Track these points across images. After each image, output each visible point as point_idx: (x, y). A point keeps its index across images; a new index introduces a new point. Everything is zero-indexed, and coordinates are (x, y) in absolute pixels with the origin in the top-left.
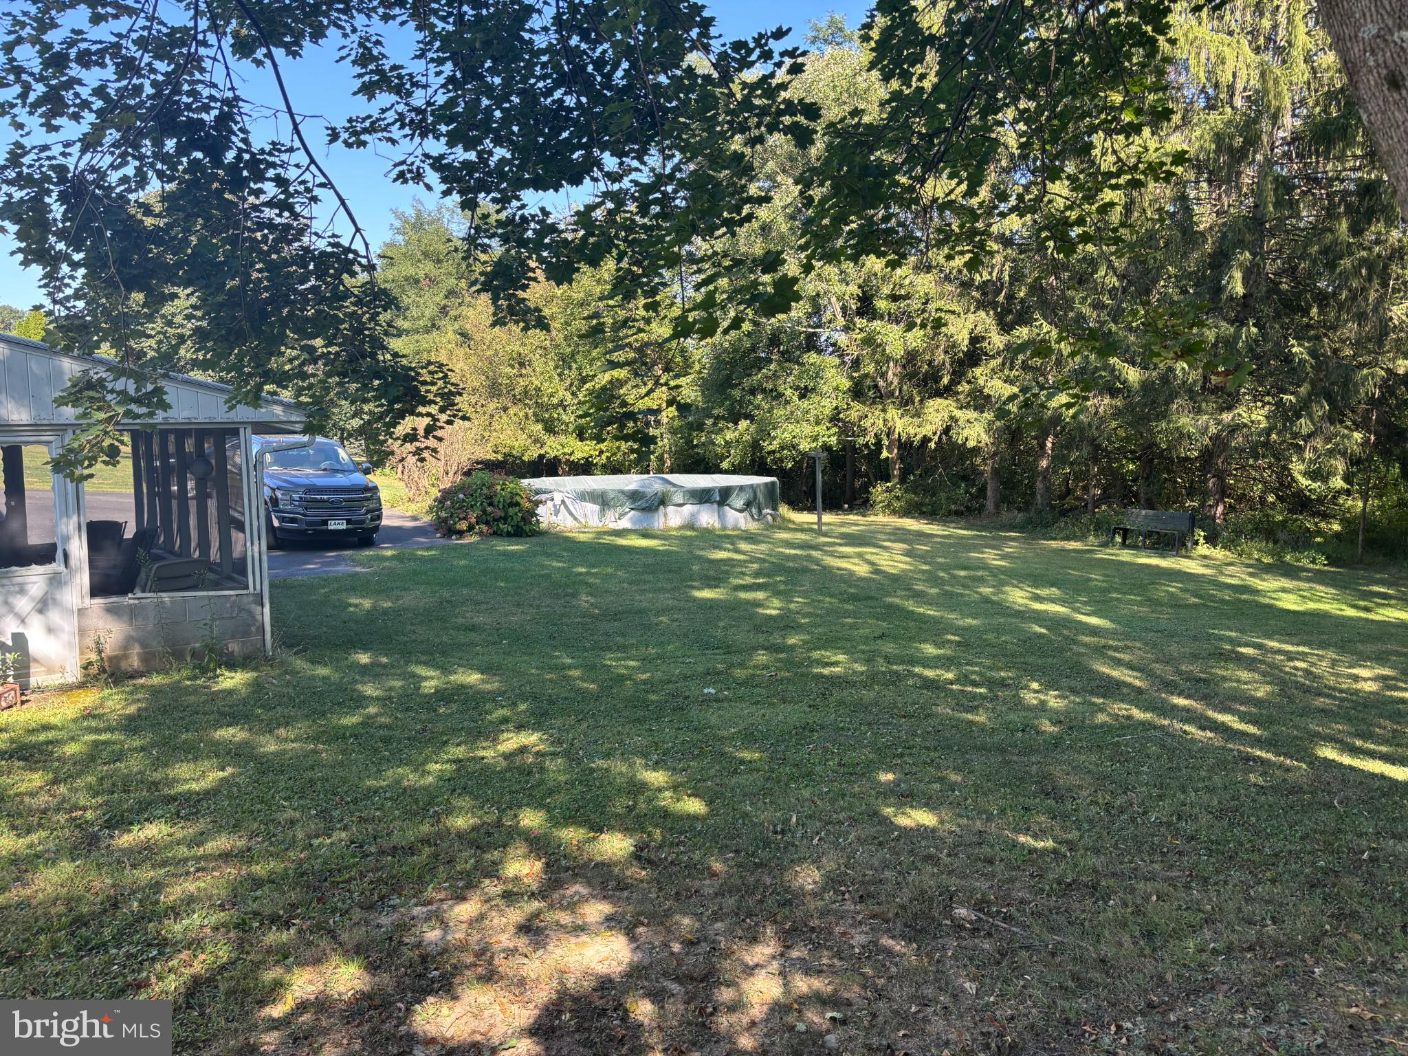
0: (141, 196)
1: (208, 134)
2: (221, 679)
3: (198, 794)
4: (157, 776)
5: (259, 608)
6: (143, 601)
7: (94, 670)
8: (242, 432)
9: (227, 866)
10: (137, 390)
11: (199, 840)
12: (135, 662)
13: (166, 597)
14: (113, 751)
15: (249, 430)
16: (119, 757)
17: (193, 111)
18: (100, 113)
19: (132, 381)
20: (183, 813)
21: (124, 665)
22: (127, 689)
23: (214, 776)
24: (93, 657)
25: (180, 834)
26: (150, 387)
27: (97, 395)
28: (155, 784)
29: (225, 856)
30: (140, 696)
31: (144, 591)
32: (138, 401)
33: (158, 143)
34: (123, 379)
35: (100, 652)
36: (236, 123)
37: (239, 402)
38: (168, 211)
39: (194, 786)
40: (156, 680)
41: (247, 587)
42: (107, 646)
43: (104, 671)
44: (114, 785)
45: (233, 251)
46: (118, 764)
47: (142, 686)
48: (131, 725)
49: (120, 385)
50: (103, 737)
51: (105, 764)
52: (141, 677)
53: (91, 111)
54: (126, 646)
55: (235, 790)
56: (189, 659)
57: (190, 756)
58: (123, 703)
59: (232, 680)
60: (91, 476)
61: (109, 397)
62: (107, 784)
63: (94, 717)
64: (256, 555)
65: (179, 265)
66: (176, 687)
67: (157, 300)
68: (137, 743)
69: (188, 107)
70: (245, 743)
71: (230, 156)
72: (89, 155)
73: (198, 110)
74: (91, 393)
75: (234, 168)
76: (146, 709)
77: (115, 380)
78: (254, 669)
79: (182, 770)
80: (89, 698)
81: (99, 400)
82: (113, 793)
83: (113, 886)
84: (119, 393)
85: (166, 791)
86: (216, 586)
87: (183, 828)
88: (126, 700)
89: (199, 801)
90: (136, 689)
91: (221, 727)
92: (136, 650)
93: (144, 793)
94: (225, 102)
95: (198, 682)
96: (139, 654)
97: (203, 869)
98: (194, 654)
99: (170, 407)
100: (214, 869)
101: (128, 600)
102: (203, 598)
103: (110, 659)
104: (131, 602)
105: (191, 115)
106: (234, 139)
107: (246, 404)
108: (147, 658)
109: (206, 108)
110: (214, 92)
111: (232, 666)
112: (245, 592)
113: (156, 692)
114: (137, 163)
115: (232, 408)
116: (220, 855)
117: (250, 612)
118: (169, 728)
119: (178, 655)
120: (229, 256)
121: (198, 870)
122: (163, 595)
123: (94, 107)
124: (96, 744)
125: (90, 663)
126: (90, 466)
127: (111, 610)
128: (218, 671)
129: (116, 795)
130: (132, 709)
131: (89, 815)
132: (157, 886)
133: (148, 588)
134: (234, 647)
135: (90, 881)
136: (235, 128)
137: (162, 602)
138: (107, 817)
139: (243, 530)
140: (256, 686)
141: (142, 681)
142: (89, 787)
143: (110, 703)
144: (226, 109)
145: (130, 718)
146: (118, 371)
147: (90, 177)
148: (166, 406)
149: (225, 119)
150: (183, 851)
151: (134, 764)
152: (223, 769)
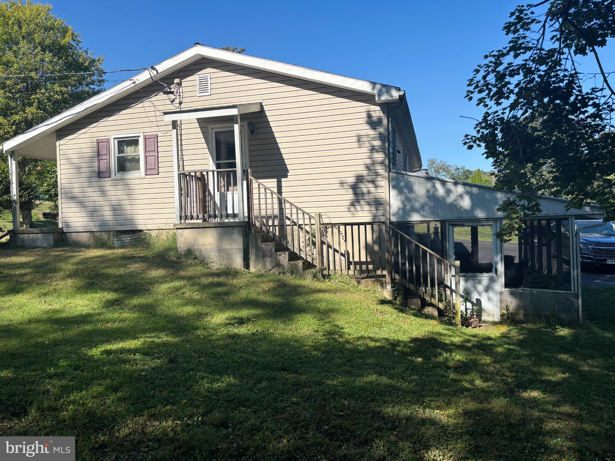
0: (533, 124)
1: (563, 92)
2: (558, 330)
3: (554, 382)
4: (535, 369)
5: (577, 300)
6: (525, 291)
7: (505, 317)
8: (570, 219)
9: (571, 420)
10: (528, 204)
11: (556, 404)
12: (521, 316)
13: (534, 291)
14: (516, 354)
15: (573, 218)
16: (518, 357)
17: (556, 83)
18: (517, 94)
19: (526, 201)
20: (548, 389)
21: (517, 317)
22: (519, 328)
23: (560, 376)
24: (505, 312)
25: (548, 399)
26: (534, 203)
27: (513, 208)
28: (534, 373)
29: (570, 416)
30: (524, 332)
31: (525, 287)
32: (528, 209)
33: (541, 101)
34: (523, 201)
35: (508, 310)
36: (575, 84)
37: (572, 207)
38: (544, 128)
39: (552, 378)
40: (530, 326)
41: (571, 290)
42: (511, 308)
43: (509, 319)
44: (518, 369)
45: (571, 140)
46: (518, 360)
47: (525, 328)
48: (521, 344)
49: (522, 202)
50: (511, 347)
51: (514, 359)
52: (524, 323)
53: (514, 94)
54: (518, 308)
55: (571, 385)
56: (544, 319)
57: (549, 364)
58: (518, 334)
59: (563, 332)
60: (510, 240)
61: (517, 208)
62: (515, 368)
63: (508, 337)
64: (576, 276)
65: (547, 150)
66: (538, 330)
67: (537, 167)
68: (525, 353)
69: (554, 82)
70: (572, 364)
71: (572, 99)
72: (513, 111)
73: (558, 82)
74: (511, 207)
75: (574, 104)
76: (527, 338)
77: (520, 200)
78: (574, 328)
79: (546, 370)
80: (504, 329)
81: (514, 209)
82: (518, 373)
83: (523, 414)
84: (521, 206)
85: (539, 377)
86: (556, 288)
87: (549, 396)
88: (519, 332)
89: (555, 385)
90: (522, 329)
91: (561, 353)
92: (522, 312)
93: (531, 376)
94: (571, 76)
95: (548, 330)
96: (523, 314)
97: (560, 419)
98: (546, 317)
99: (542, 211)
100: (565, 420)
101: (520, 290)
102: (550, 293)
103: (512, 314)
104: (520, 291)
105: (555, 85)
106: (574, 91)
107: (575, 208)
108: (526, 315)
109: (562, 81)
110: (566, 73)
111: (563, 326)
112: (569, 292)
113: (530, 331)
114: (531, 111)
115: (568, 210)
116: (567, 414)
117: (571, 301)
118: (538, 349)
119: (539, 317)
120: (570, 143)
121: (558, 418)
122: (533, 289)
123: (515, 92)
124: (509, 349)
125: (504, 314)
126: (510, 236)
127: (512, 294)
128: (557, 326)
129: (519, 374)
130: (521, 337)
131: (509, 380)
132: (541, 421)
133: (526, 286)
134: (564, 316)
135: (513, 409)
136: (575, 86)
137: (533, 293)
138: (516, 382)
139: (569, 265)
140: (575, 337)
141: (524, 325)
142: (508, 368)
143: (512, 333)
144: (571, 79)
145: (521, 341)
146: (521, 197)
147: (512, 120)
148: (539, 211)
149: (571, 84)
150: (550, 407)
151: (525, 362)
152: (564, 373)
